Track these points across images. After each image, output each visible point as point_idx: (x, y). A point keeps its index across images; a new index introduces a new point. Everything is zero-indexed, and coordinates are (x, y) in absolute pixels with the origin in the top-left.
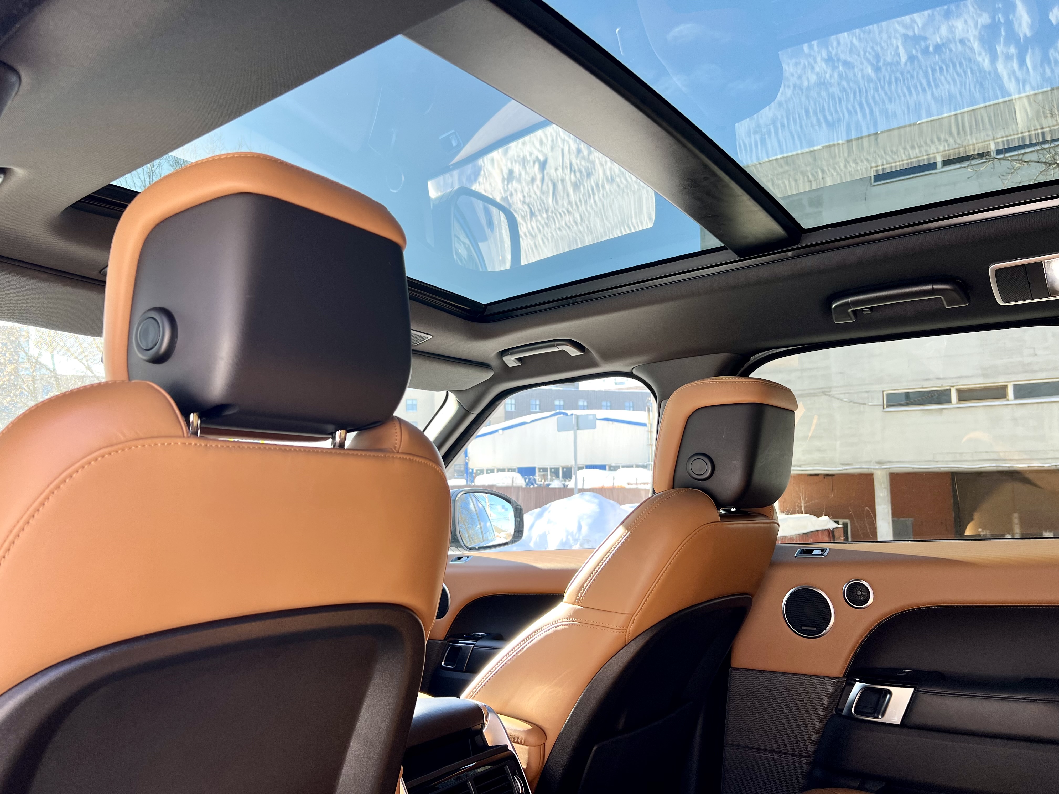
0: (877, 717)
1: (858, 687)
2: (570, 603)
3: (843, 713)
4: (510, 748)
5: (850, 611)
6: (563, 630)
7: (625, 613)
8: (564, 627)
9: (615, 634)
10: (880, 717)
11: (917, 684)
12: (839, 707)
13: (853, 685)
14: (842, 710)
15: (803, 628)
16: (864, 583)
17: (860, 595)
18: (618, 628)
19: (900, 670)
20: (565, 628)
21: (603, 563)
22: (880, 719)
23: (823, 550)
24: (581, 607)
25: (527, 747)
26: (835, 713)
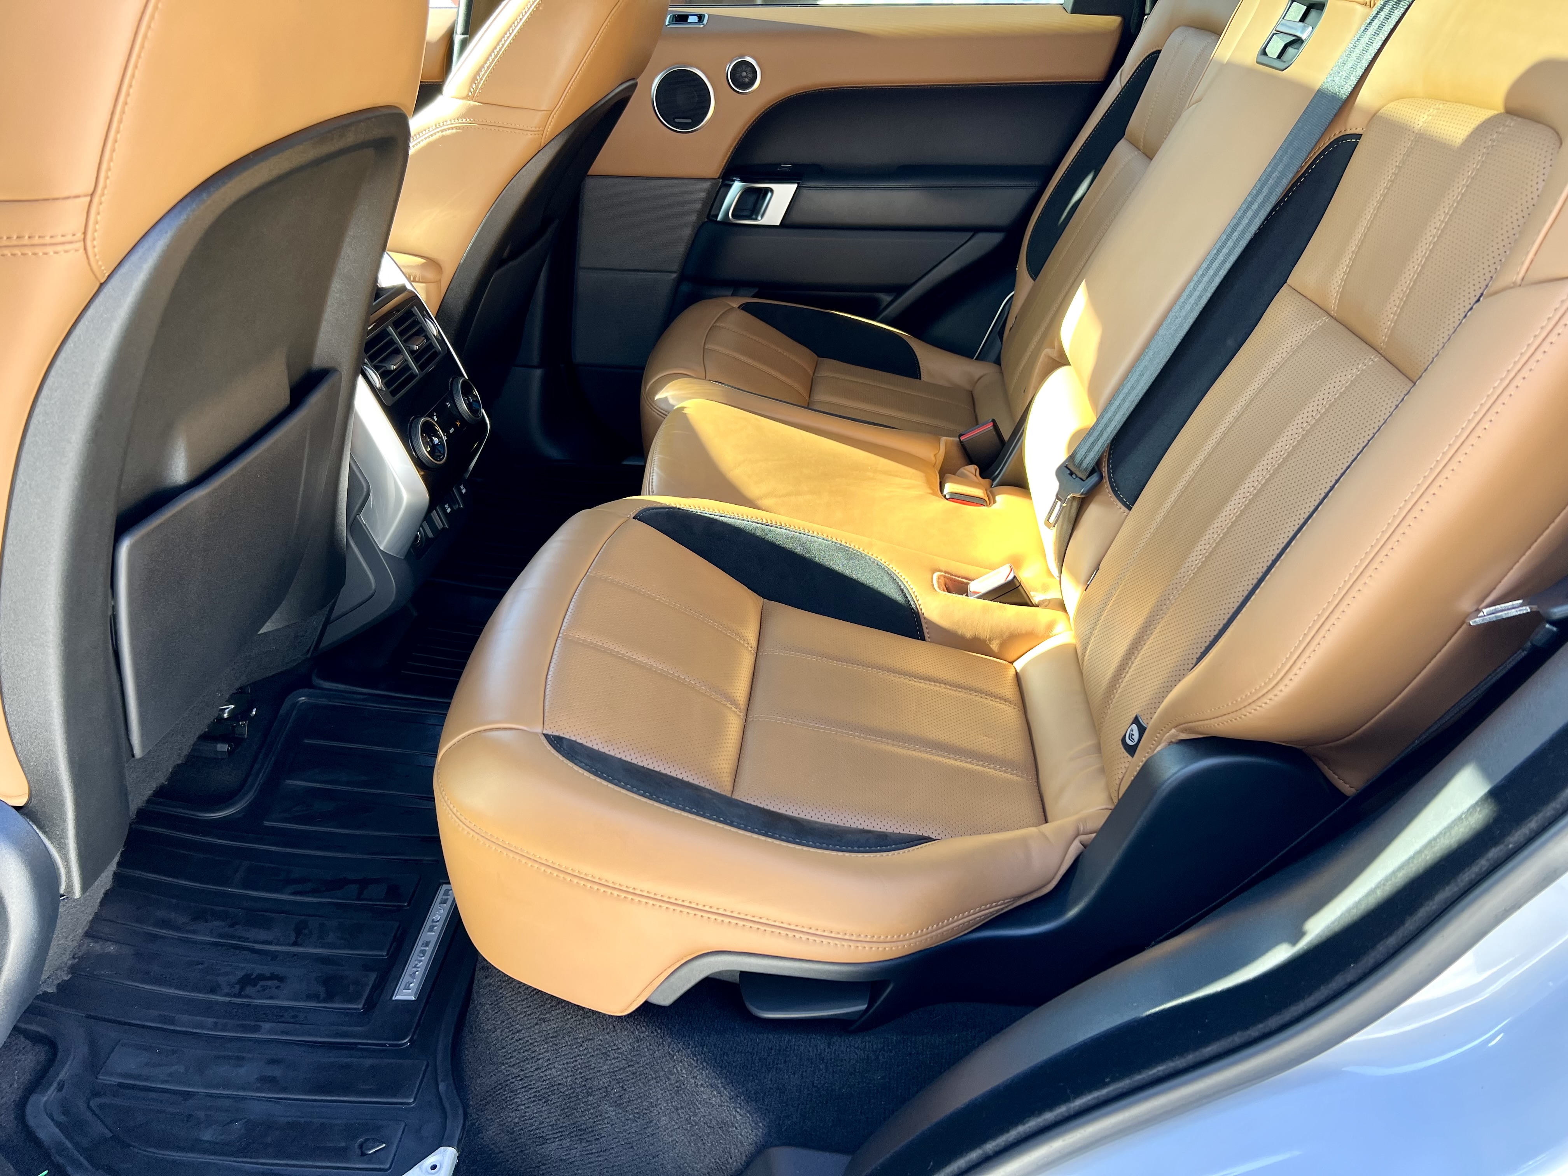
0: (756, 219)
1: (737, 187)
2: (460, 98)
3: (719, 218)
4: (409, 287)
5: (732, 96)
6: (454, 134)
7: (542, 109)
8: (454, 131)
9: (530, 136)
10: (759, 218)
11: (801, 180)
12: (712, 213)
13: (730, 186)
14: (717, 216)
15: (677, 120)
16: (749, 59)
17: (745, 77)
18: (533, 129)
19: (778, 165)
20: (457, 132)
21: (505, 41)
22: (761, 221)
23: (701, 17)
24: (477, 104)
25: (423, 285)
26: (706, 220)
